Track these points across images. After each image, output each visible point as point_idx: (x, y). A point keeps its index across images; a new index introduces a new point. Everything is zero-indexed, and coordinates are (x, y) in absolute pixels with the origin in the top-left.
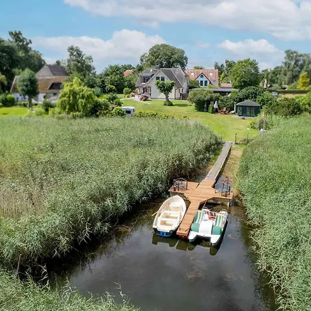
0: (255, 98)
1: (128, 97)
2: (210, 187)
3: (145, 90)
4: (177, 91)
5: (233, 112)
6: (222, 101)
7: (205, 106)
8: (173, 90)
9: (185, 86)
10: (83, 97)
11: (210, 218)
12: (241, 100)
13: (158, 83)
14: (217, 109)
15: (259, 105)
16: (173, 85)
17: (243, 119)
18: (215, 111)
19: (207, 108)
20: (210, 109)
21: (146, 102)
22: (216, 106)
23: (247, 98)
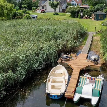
0: (103, 10)
1: (34, 11)
2: (85, 58)
3: (43, 7)
4: (61, 8)
5: (91, 17)
6: (85, 12)
7: (76, 15)
8: (58, 7)
9: (65, 5)
10: (7, 9)
11: (90, 82)
12: (95, 11)
13: (50, 3)
14: (82, 16)
15: (105, 13)
16: (58, 4)
17: (97, 21)
18: (82, 17)
19: (77, 16)
20: (79, 16)
21: (44, 14)
22: (82, 15)
23: (98, 10)
